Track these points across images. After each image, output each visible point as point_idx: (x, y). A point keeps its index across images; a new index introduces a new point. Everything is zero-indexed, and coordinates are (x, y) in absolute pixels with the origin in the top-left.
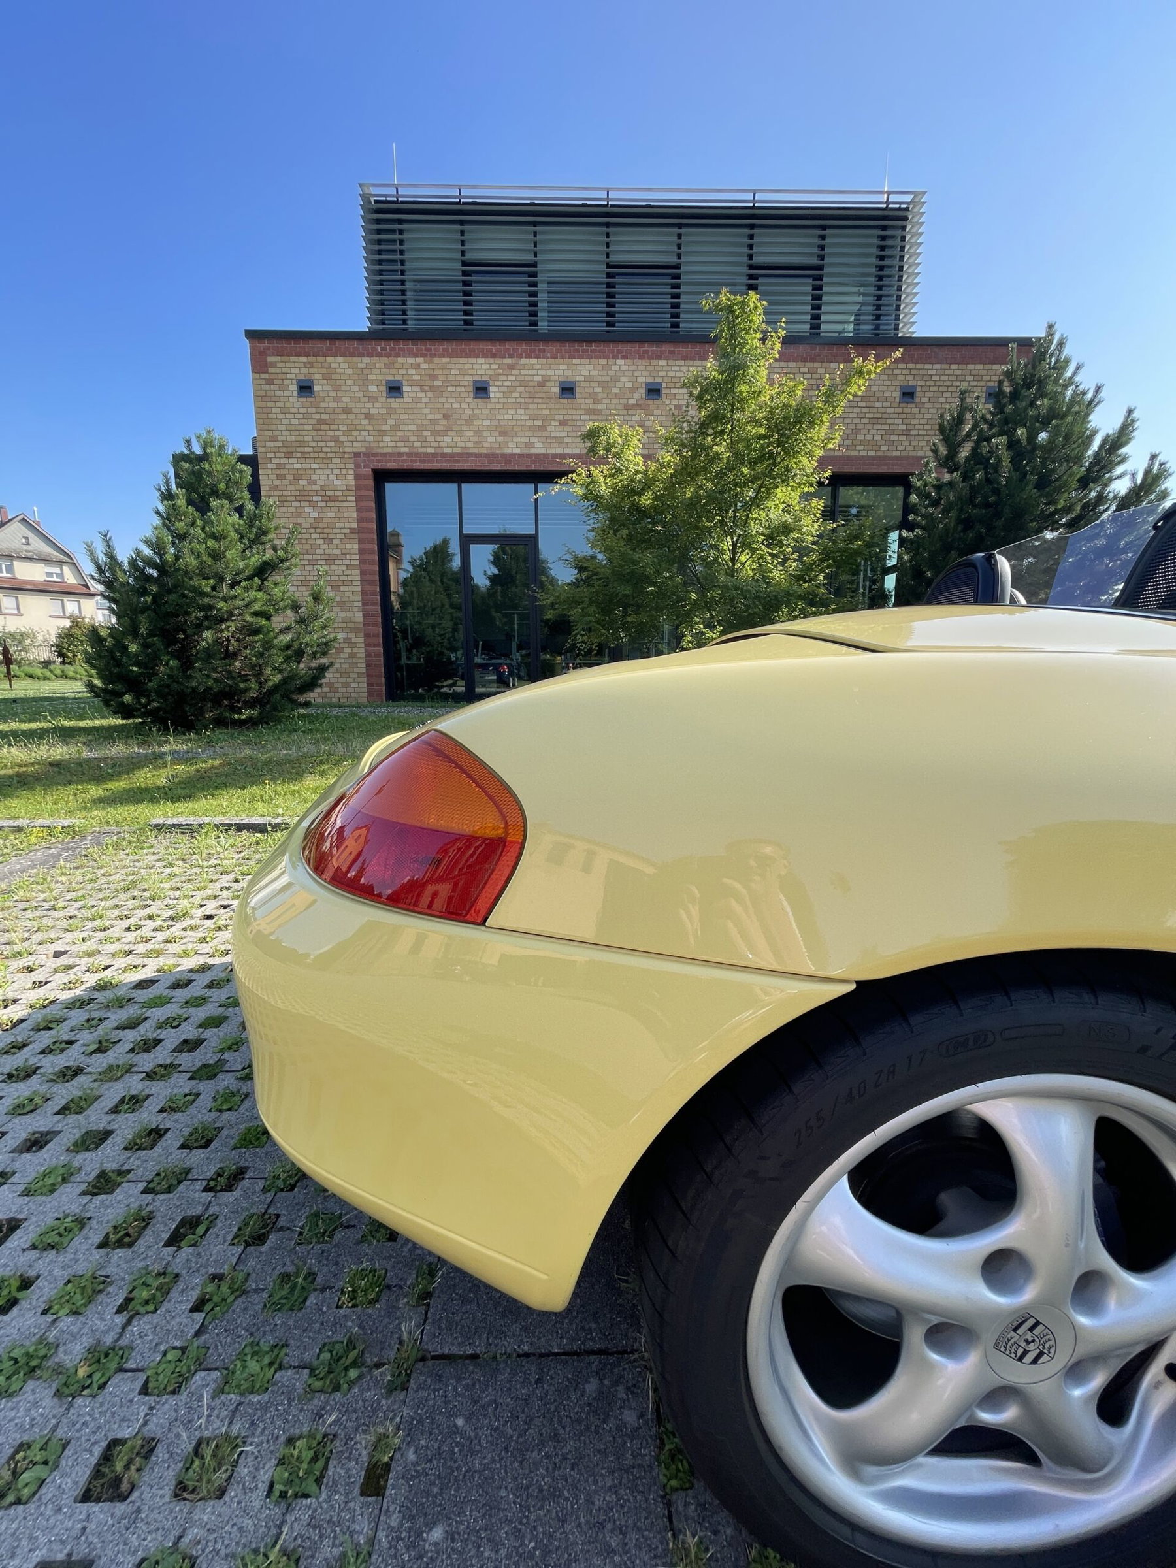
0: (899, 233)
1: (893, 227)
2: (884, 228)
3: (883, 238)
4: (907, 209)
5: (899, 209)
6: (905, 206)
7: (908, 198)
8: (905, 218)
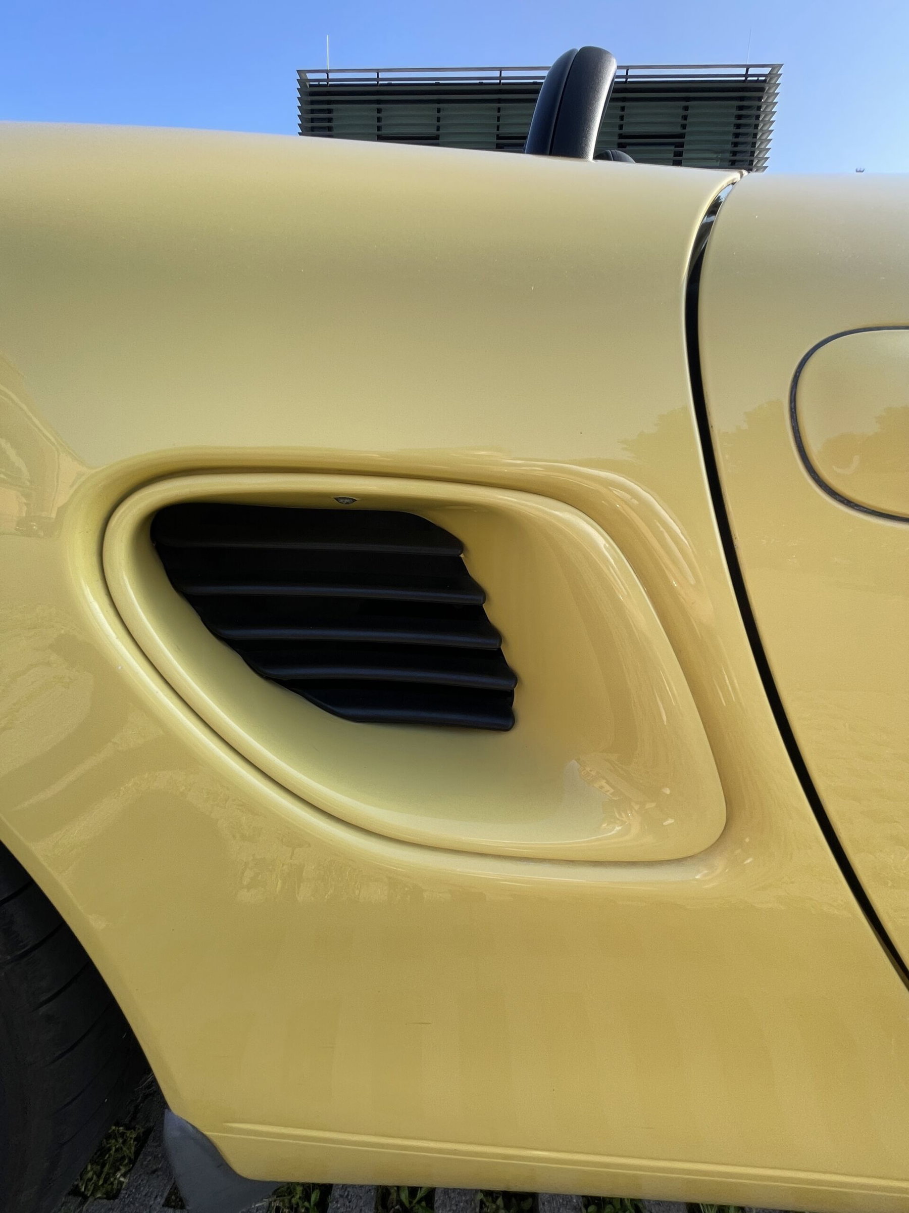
0: (756, 103)
1: (750, 98)
2: (742, 99)
3: (741, 108)
4: (765, 81)
5: (757, 81)
6: (763, 78)
7: (766, 71)
8: (762, 90)
